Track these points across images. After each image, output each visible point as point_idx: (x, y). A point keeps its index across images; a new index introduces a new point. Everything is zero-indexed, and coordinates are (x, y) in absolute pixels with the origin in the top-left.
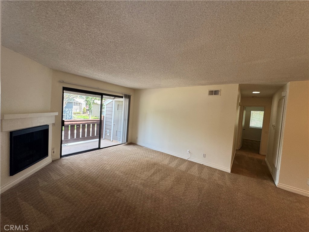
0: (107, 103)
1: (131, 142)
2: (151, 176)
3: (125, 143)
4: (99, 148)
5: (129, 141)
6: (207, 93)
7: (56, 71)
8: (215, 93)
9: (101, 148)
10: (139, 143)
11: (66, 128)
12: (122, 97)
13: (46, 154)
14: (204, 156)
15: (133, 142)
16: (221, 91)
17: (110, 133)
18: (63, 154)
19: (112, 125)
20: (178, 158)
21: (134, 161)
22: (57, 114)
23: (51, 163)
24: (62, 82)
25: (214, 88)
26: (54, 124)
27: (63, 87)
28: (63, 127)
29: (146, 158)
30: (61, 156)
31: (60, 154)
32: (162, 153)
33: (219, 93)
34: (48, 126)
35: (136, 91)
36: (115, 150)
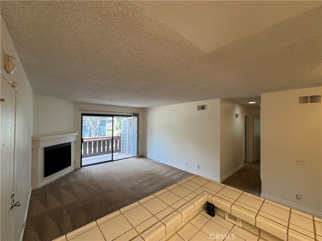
0: (123, 121)
1: (141, 155)
2: (142, 183)
3: (136, 156)
4: (112, 161)
5: (140, 155)
6: (196, 108)
7: (76, 103)
8: (203, 108)
9: (113, 160)
10: (148, 156)
11: (85, 144)
12: (131, 116)
13: (69, 164)
14: (198, 167)
15: (144, 155)
16: (206, 106)
17: (126, 147)
18: (82, 165)
19: (127, 140)
20: (177, 169)
21: (135, 171)
22: (77, 134)
23: (73, 171)
24: (81, 110)
25: (201, 103)
26: (75, 142)
27: (82, 114)
28: (83, 143)
29: (147, 169)
30: (81, 166)
31: (80, 164)
32: (165, 165)
33: (206, 108)
34: (70, 143)
35: (144, 110)
36: (125, 162)
